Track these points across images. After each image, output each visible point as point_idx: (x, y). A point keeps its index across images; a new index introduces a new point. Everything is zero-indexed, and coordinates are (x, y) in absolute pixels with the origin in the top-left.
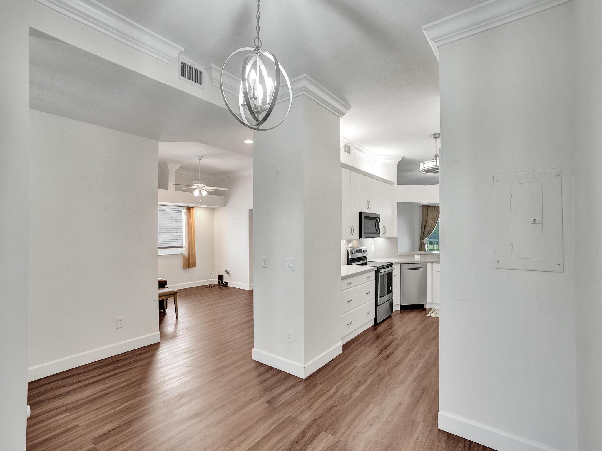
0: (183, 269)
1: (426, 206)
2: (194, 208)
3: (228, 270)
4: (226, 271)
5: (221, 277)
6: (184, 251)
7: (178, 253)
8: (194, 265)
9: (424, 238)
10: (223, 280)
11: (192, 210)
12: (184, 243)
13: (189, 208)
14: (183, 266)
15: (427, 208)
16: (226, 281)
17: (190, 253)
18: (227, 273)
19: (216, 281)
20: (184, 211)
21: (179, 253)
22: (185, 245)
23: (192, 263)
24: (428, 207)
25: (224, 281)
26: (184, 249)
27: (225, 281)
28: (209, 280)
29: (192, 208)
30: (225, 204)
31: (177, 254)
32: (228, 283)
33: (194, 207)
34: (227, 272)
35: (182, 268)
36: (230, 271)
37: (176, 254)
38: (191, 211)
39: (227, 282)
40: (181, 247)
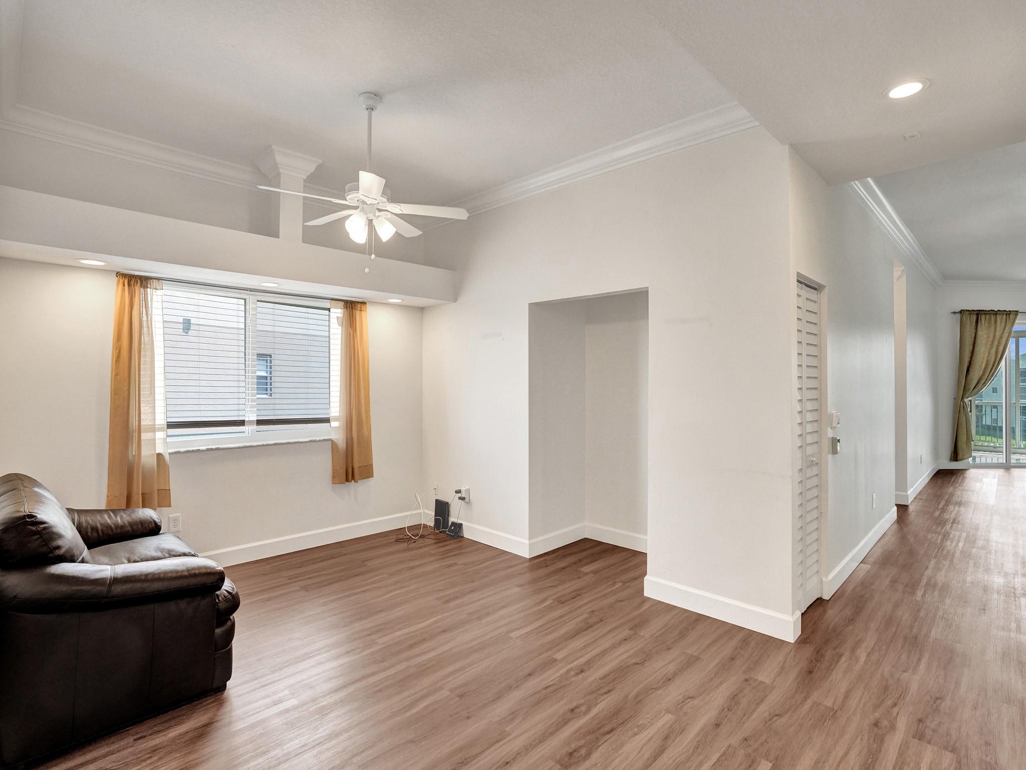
0: (333, 484)
1: (971, 312)
2: (368, 306)
3: (463, 489)
4: (457, 492)
5: (442, 508)
6: (334, 431)
7: (318, 439)
8: (367, 472)
9: (966, 396)
10: (448, 516)
11: (361, 311)
12: (336, 409)
13: (351, 306)
14: (334, 477)
15: (975, 317)
16: (459, 522)
17: (352, 438)
18: (460, 498)
19: (428, 517)
20: (338, 312)
21: (322, 439)
22: (337, 414)
23: (359, 467)
24: (978, 314)
25: (452, 519)
26: (335, 424)
27: (455, 520)
28: (409, 513)
29: (359, 306)
30: (454, 293)
31: (315, 441)
32: (464, 527)
33: (366, 303)
34: (459, 495)
35: (331, 483)
36: (468, 491)
37: (310, 441)
38: (358, 313)
39: (461, 525)
40: (327, 420)
